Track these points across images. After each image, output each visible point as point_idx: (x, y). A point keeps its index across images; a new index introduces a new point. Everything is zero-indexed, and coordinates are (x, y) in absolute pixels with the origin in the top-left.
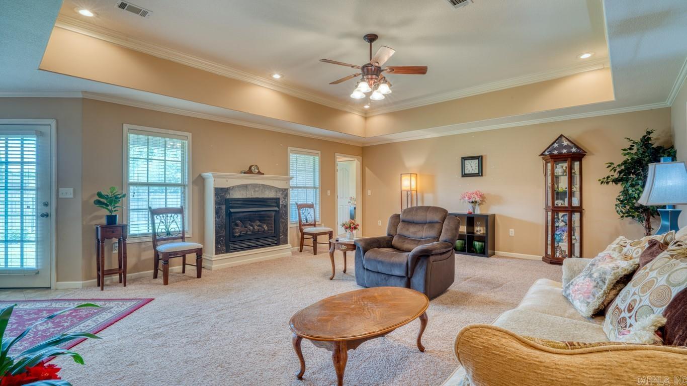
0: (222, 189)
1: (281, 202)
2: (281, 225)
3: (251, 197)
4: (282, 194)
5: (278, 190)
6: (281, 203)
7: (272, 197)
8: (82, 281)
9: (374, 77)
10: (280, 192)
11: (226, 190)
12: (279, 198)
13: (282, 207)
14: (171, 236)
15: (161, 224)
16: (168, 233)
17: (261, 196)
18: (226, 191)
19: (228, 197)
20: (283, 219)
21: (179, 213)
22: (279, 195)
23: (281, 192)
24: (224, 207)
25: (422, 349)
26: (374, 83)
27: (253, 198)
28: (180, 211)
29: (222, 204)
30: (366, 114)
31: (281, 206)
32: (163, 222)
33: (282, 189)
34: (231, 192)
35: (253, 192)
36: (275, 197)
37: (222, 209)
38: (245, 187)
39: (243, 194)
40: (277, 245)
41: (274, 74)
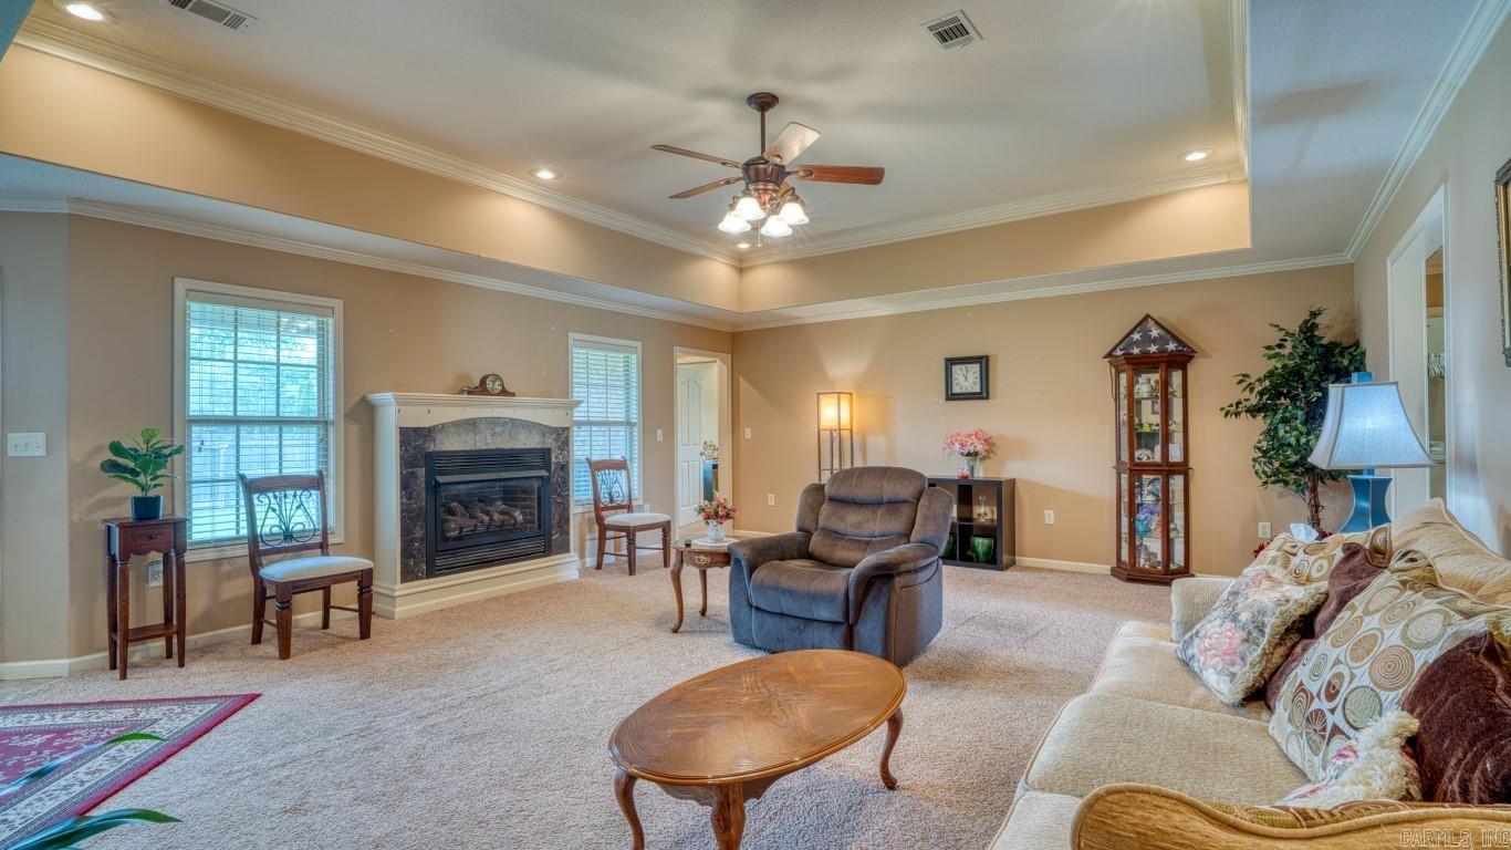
0: (416, 430)
1: (553, 457)
2: (553, 509)
3: (485, 447)
4: (556, 440)
5: (545, 430)
6: (554, 460)
7: (532, 446)
8: (70, 657)
9: (770, 186)
10: (551, 434)
11: (427, 433)
12: (550, 449)
13: (555, 469)
14: (294, 543)
15: (271, 514)
16: (288, 535)
17: (508, 446)
18: (427, 436)
19: (431, 448)
20: (559, 495)
21: (314, 488)
22: (550, 442)
23: (554, 436)
24: (421, 472)
25: (890, 784)
26: (771, 199)
27: (489, 450)
28: (316, 483)
29: (418, 466)
30: (741, 261)
31: (553, 467)
32: (274, 510)
33: (556, 429)
34: (439, 437)
35: (488, 437)
36: (539, 446)
37: (416, 477)
38: (471, 425)
39: (466, 442)
40: (545, 556)
41: (538, 170)
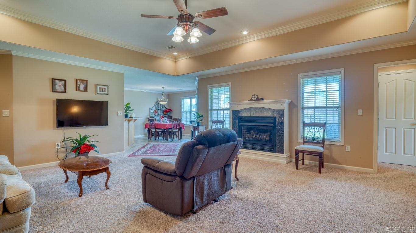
0: (236, 111)
1: (277, 120)
2: (277, 137)
3: (253, 116)
4: (279, 114)
5: (273, 111)
6: (277, 121)
7: (269, 116)
10: (276, 112)
11: (238, 112)
12: (275, 118)
13: (278, 124)
17: (260, 115)
18: (238, 113)
19: (239, 115)
20: (280, 133)
22: (275, 115)
23: (277, 113)
24: (237, 121)
27: (255, 117)
31: (277, 123)
33: (278, 110)
34: (241, 113)
35: (254, 113)
36: (271, 116)
37: (236, 123)
38: (249, 109)
39: (248, 114)
40: (273, 152)
